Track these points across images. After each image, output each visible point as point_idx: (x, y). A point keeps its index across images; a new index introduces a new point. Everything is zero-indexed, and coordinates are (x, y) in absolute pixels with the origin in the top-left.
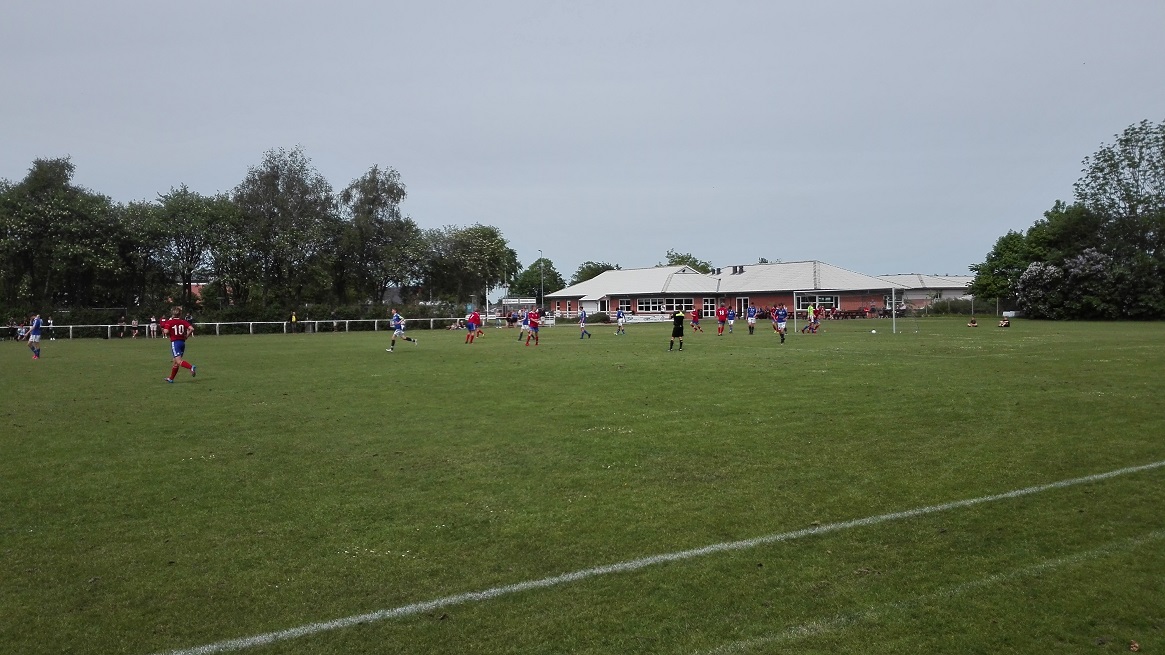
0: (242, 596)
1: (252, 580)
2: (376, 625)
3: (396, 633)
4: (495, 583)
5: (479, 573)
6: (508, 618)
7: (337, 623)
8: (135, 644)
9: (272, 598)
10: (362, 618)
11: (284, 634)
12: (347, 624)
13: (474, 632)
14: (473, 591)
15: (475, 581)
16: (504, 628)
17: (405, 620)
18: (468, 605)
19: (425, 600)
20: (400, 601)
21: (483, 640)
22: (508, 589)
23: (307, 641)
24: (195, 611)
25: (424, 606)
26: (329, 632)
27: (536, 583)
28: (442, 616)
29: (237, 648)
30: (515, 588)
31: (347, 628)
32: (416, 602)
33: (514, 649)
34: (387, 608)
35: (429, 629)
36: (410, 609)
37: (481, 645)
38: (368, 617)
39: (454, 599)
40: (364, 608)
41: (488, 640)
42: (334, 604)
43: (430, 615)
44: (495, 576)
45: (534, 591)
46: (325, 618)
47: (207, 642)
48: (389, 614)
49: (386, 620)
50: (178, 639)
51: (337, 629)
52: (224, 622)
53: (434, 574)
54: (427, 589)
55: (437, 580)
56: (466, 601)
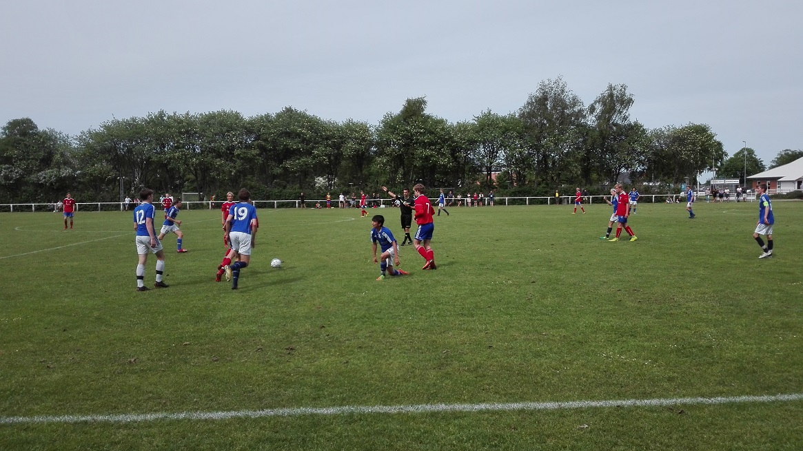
0: (536, 374)
1: (541, 365)
2: (630, 410)
3: (645, 417)
4: (721, 393)
5: (706, 384)
6: (733, 421)
7: (601, 403)
8: (472, 395)
9: (556, 379)
10: (619, 402)
11: (565, 405)
12: (608, 405)
13: (707, 427)
14: (703, 396)
15: (704, 390)
16: (731, 428)
17: (651, 409)
18: (700, 407)
19: (666, 397)
20: (645, 395)
21: (714, 433)
22: (732, 399)
23: (582, 412)
24: (507, 380)
25: (665, 402)
26: (596, 408)
27: (757, 398)
28: (681, 411)
29: (535, 409)
30: (738, 399)
31: (609, 408)
32: (659, 397)
33: (741, 444)
34: (637, 398)
35: (670, 419)
36: (655, 402)
37: (713, 437)
38: (624, 403)
39: (688, 400)
40: (620, 396)
41: (718, 434)
42: (598, 390)
43: (670, 409)
44: (721, 388)
45: (754, 404)
46: (593, 398)
47: (516, 401)
48: (638, 403)
49: (638, 407)
50: (498, 396)
51: (601, 407)
52: (525, 390)
53: (670, 379)
54: (665, 390)
55: (673, 384)
56: (698, 403)
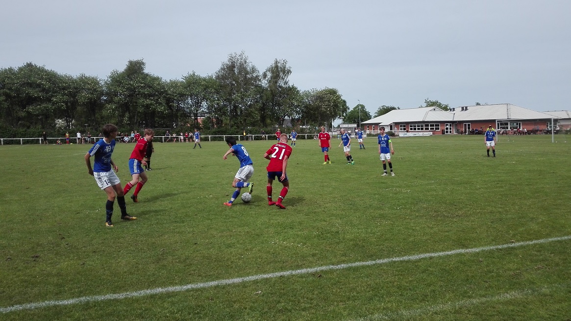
0: (228, 260)
1: (231, 253)
2: (288, 278)
3: (298, 282)
4: (344, 262)
5: (335, 256)
6: (351, 279)
7: (270, 275)
8: (182, 279)
9: (241, 262)
10: (282, 273)
11: (247, 279)
12: (275, 276)
13: (335, 284)
14: (333, 265)
15: (334, 260)
16: (349, 284)
17: (302, 276)
18: (331, 271)
19: (311, 267)
20: (299, 267)
21: (339, 288)
22: (350, 265)
23: (257, 282)
24: (207, 266)
25: (310, 270)
26: (267, 279)
27: (364, 263)
28: (319, 275)
29: (226, 284)
30: (354, 265)
31: (275, 278)
32: (307, 268)
33: (355, 294)
34: (293, 270)
35: (313, 281)
36: (304, 271)
37: (339, 291)
38: (285, 273)
39: (324, 268)
40: (282, 269)
41: (342, 288)
42: (269, 266)
43: (313, 274)
44: (344, 258)
45: (363, 267)
46: (265, 272)
47: (213, 280)
48: (294, 272)
49: (293, 276)
50: (200, 278)
51: (271, 278)
52: (220, 271)
53: (314, 255)
54: (311, 262)
55: (315, 258)
56: (330, 269)
